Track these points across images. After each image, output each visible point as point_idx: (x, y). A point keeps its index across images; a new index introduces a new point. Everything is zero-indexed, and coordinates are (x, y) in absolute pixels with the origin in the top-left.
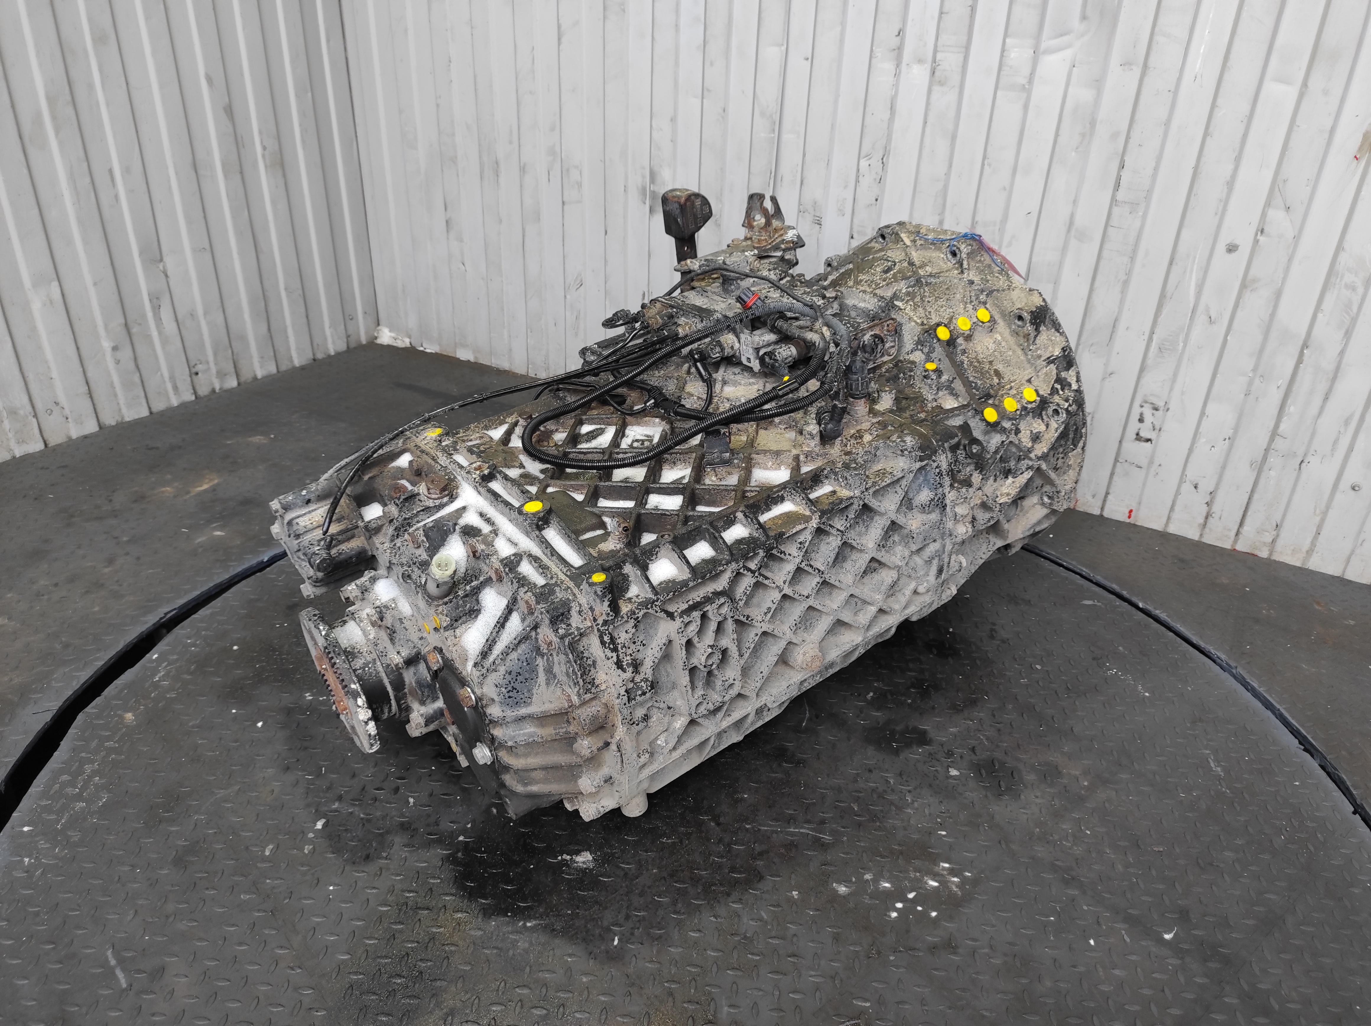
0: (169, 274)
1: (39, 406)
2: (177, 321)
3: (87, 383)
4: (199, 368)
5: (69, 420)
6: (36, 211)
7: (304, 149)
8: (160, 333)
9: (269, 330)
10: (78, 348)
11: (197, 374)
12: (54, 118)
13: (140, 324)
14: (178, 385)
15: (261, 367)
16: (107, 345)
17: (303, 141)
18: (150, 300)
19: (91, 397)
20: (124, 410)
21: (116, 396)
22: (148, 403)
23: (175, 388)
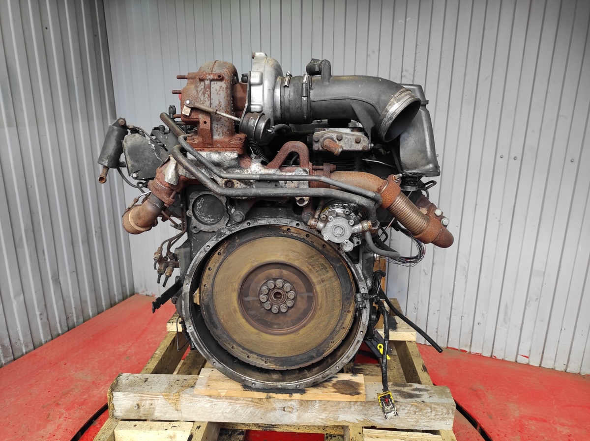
0: (61, 283)
1: (13, 341)
7: (109, 229)
12: (26, 236)
14: (62, 323)
17: (109, 227)
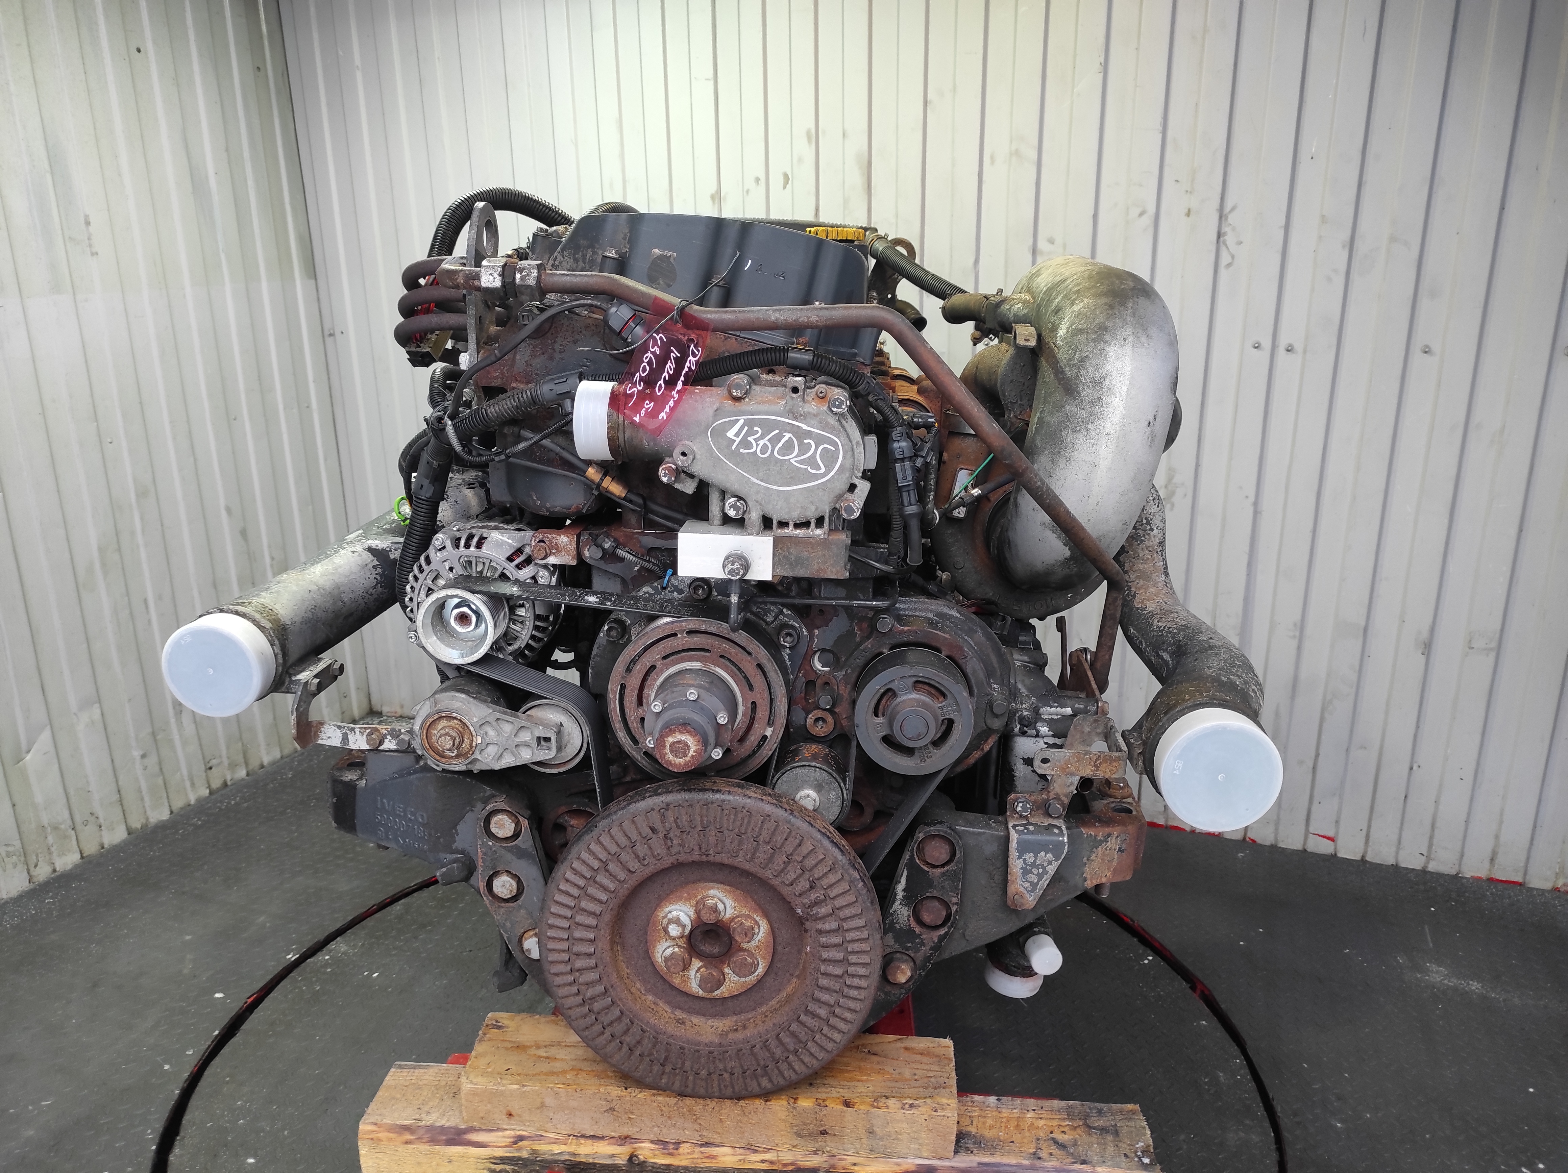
2: (195, 722)
3: (119, 791)
4: (214, 762)
5: (102, 828)
6: (85, 646)
8: (181, 736)
9: (275, 718)
10: (112, 761)
11: (211, 768)
13: (164, 730)
15: (268, 754)
16: (137, 754)
18: (174, 708)
19: (121, 804)
20: (149, 812)
21: (142, 799)
22: (169, 802)
23: (193, 784)
